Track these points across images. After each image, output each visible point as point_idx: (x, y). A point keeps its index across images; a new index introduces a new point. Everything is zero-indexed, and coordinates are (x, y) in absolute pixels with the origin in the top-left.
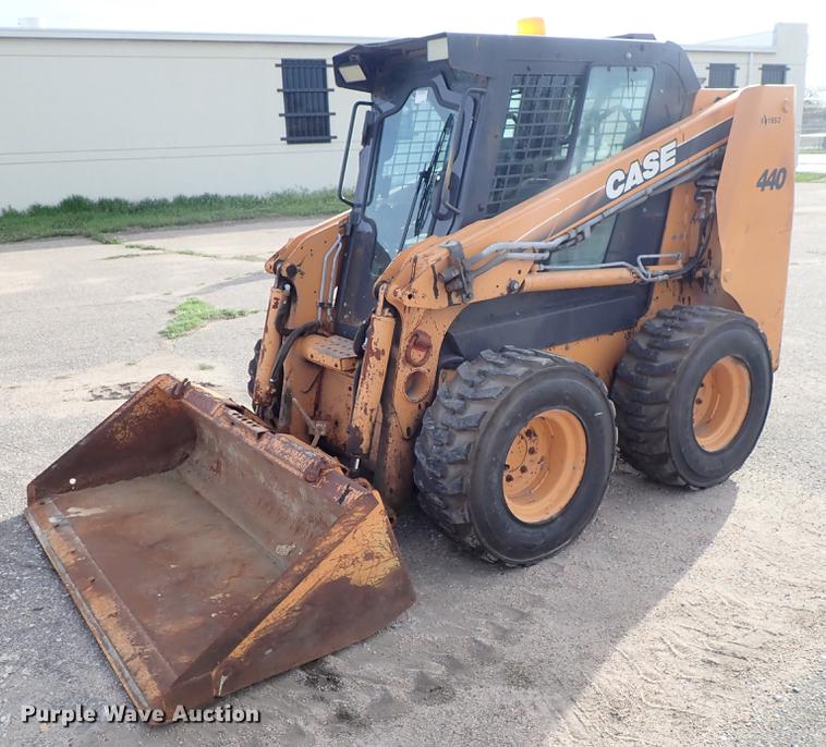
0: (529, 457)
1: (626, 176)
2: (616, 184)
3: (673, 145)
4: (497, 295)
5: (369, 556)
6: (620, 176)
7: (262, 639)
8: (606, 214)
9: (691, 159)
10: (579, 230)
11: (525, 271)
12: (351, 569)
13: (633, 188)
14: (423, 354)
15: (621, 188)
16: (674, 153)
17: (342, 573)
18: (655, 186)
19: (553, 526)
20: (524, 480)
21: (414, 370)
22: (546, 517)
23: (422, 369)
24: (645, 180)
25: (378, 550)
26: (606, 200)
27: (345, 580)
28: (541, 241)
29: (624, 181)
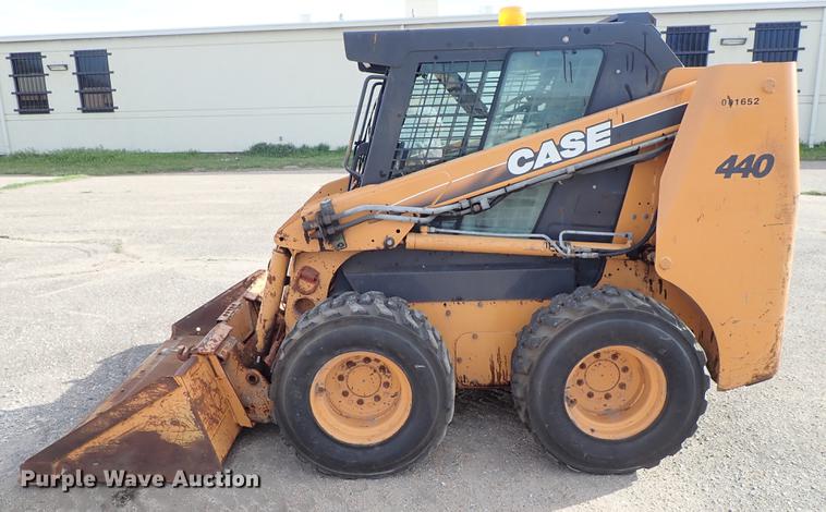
0: (383, 389)
1: (536, 154)
2: (522, 162)
3: (608, 125)
4: (373, 247)
5: (175, 423)
6: (528, 154)
7: (90, 454)
8: (509, 189)
9: (635, 140)
10: (475, 200)
11: (405, 230)
12: (160, 428)
13: (546, 165)
14: (312, 286)
15: (528, 166)
16: (609, 133)
17: (152, 428)
18: (581, 165)
19: (369, 452)
20: (376, 408)
21: (303, 296)
22: (366, 443)
23: (310, 297)
24: (564, 159)
25: (184, 421)
26: (507, 175)
27: (155, 433)
28: (422, 206)
29: (534, 159)
